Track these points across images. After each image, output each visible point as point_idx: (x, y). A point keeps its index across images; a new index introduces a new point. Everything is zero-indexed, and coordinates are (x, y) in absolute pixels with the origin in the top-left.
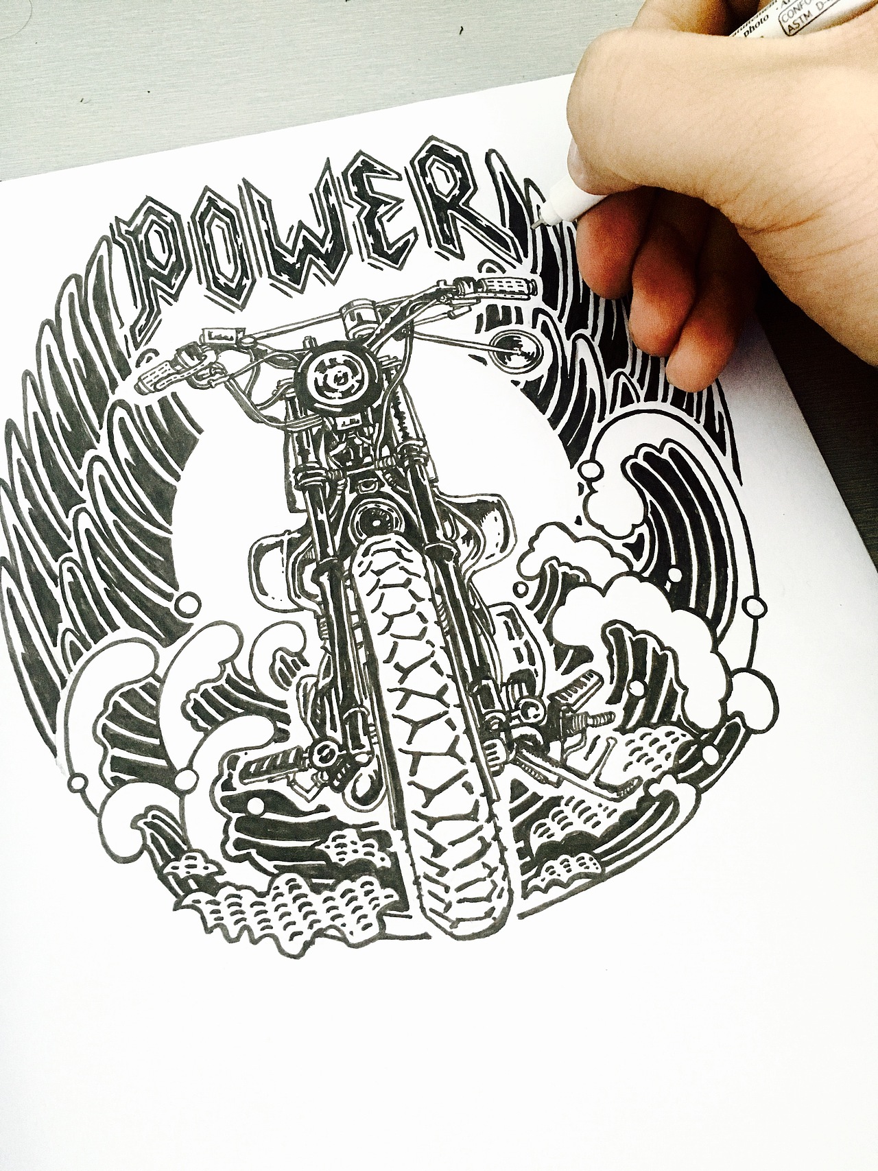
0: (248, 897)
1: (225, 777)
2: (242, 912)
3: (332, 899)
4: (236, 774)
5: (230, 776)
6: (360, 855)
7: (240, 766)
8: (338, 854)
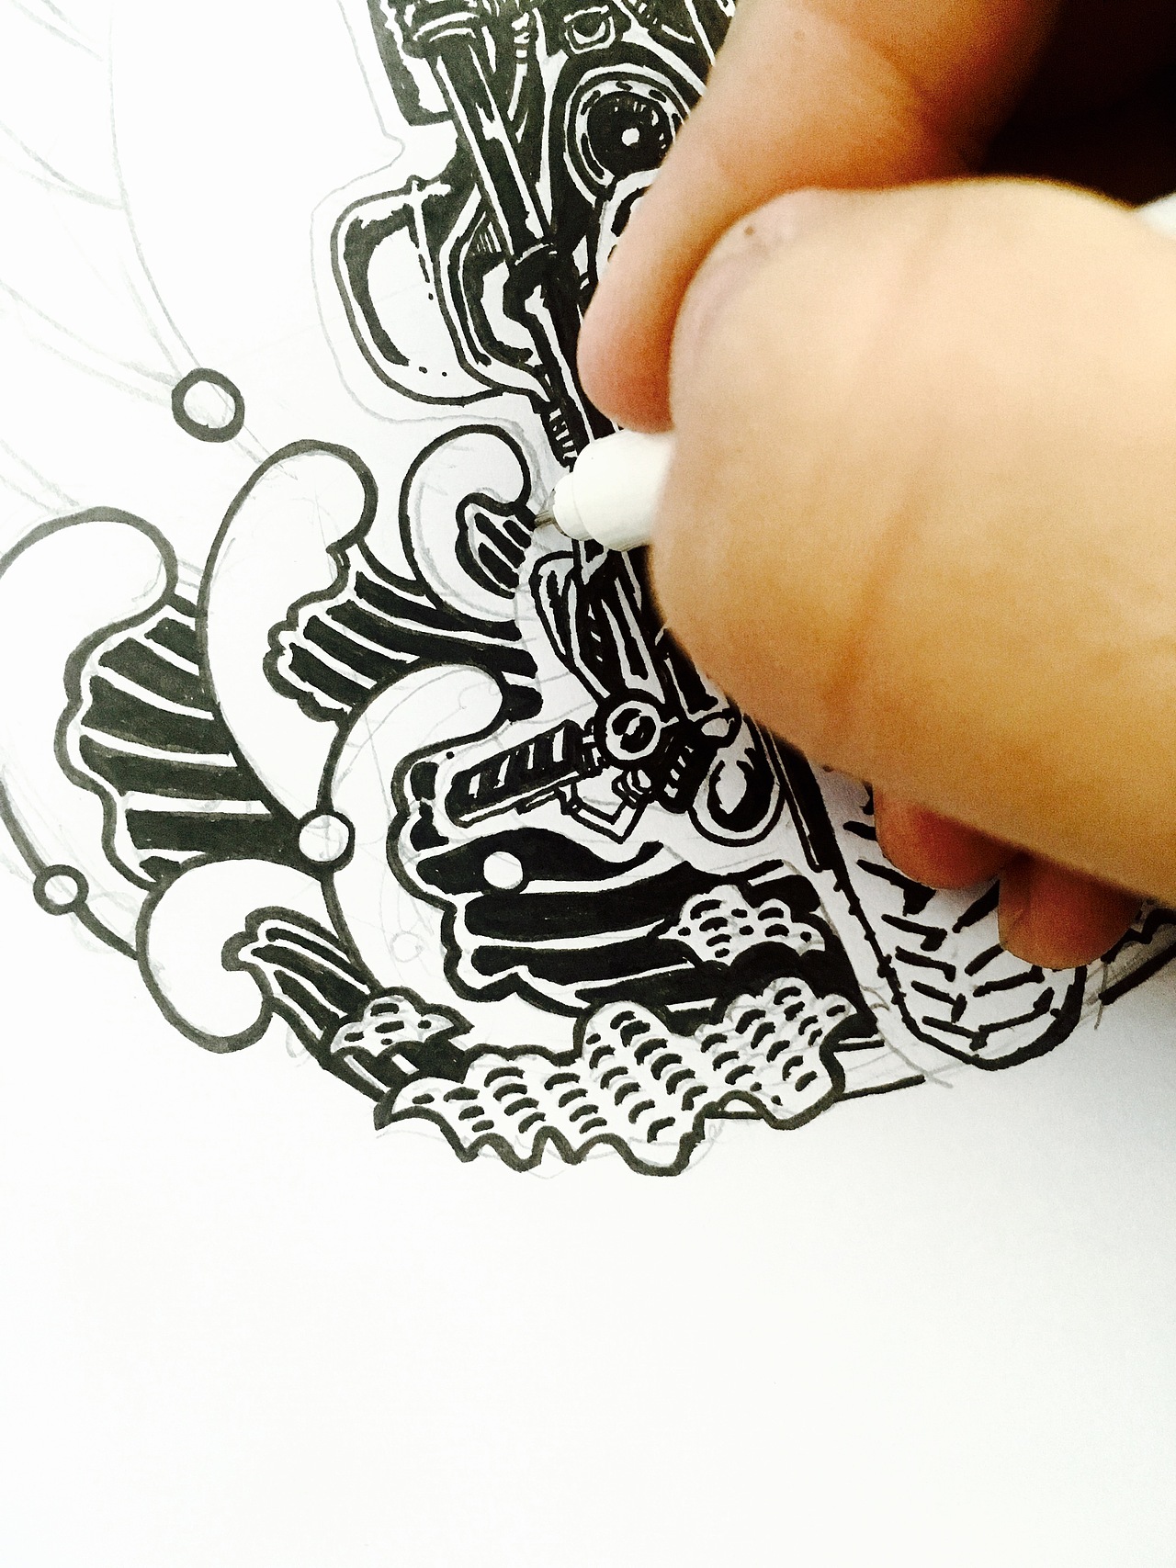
0: (536, 1071)
1: (415, 817)
2: (531, 1103)
3: (721, 1038)
4: (438, 806)
5: (426, 812)
6: (759, 937)
7: (443, 785)
8: (711, 943)
